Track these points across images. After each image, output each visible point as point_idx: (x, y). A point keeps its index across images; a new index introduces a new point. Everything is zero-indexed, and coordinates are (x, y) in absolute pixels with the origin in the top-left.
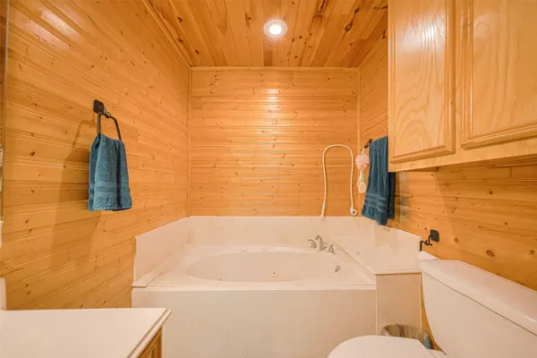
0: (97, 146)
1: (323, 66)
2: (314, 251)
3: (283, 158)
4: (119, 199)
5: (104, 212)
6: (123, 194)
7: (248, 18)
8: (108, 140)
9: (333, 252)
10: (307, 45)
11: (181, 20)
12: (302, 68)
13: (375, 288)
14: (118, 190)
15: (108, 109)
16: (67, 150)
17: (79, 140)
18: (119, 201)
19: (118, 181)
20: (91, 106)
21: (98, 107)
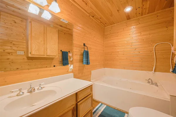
0: (84, 52)
1: (154, 12)
2: (148, 84)
3: (135, 50)
4: (88, 62)
5: (85, 65)
6: (88, 61)
7: (118, 11)
8: (86, 51)
9: (157, 86)
10: (143, 8)
11: (100, 18)
12: (143, 16)
13: (170, 101)
14: (87, 61)
15: (86, 45)
16: (80, 53)
17: (82, 51)
18: (88, 63)
19: (87, 59)
20: (83, 45)
21: (84, 45)
